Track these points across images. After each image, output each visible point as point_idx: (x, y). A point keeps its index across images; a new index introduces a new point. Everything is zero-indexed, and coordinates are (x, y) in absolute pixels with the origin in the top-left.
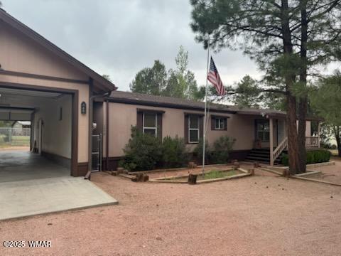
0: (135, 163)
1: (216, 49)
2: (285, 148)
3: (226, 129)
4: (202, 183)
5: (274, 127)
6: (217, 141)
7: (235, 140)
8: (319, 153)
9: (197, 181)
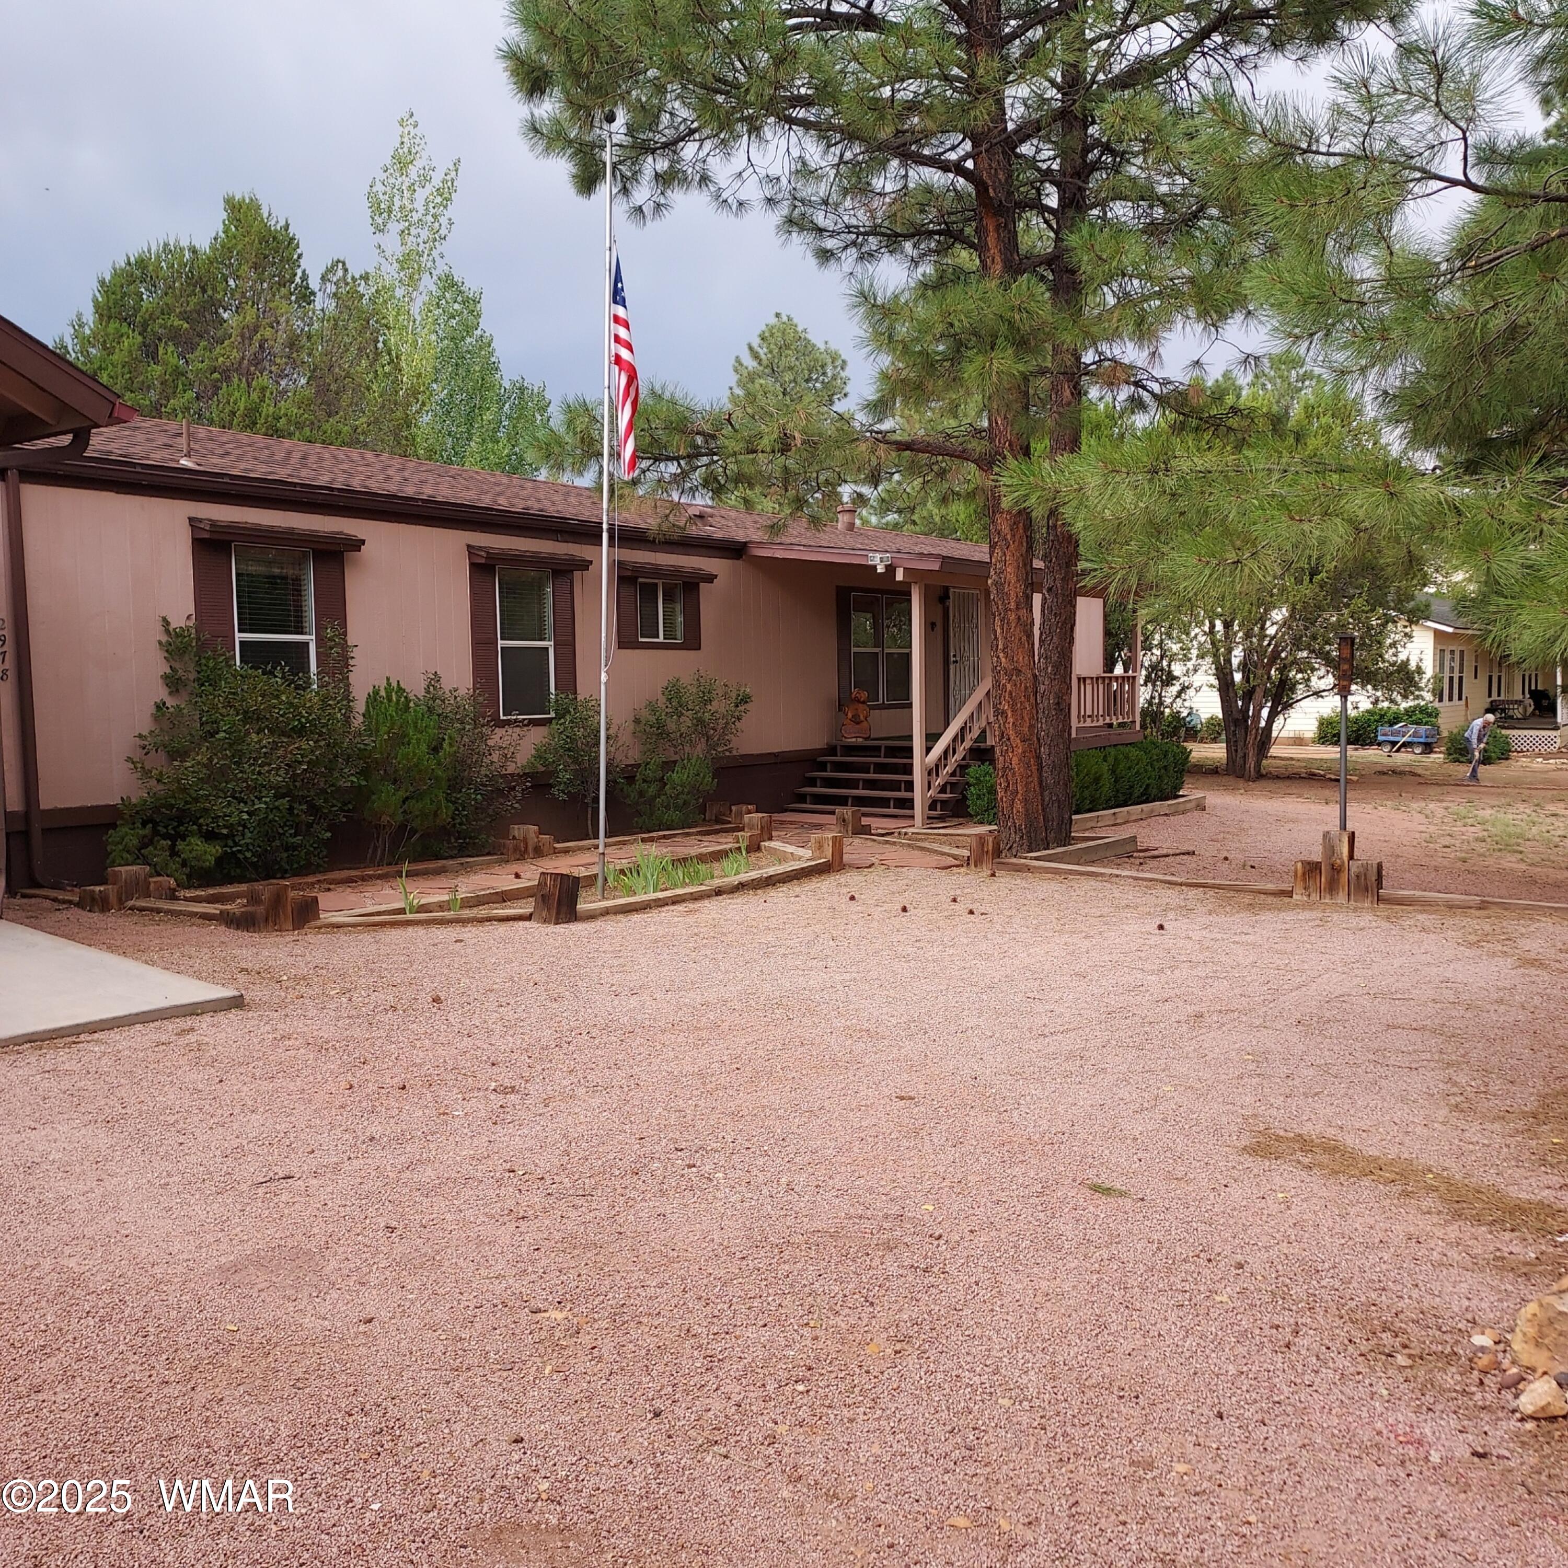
0: (210, 836)
1: (643, 193)
2: (982, 736)
3: (692, 642)
4: (606, 912)
5: (929, 626)
6: (652, 707)
7: (745, 700)
8: (1134, 753)
9: (582, 906)
